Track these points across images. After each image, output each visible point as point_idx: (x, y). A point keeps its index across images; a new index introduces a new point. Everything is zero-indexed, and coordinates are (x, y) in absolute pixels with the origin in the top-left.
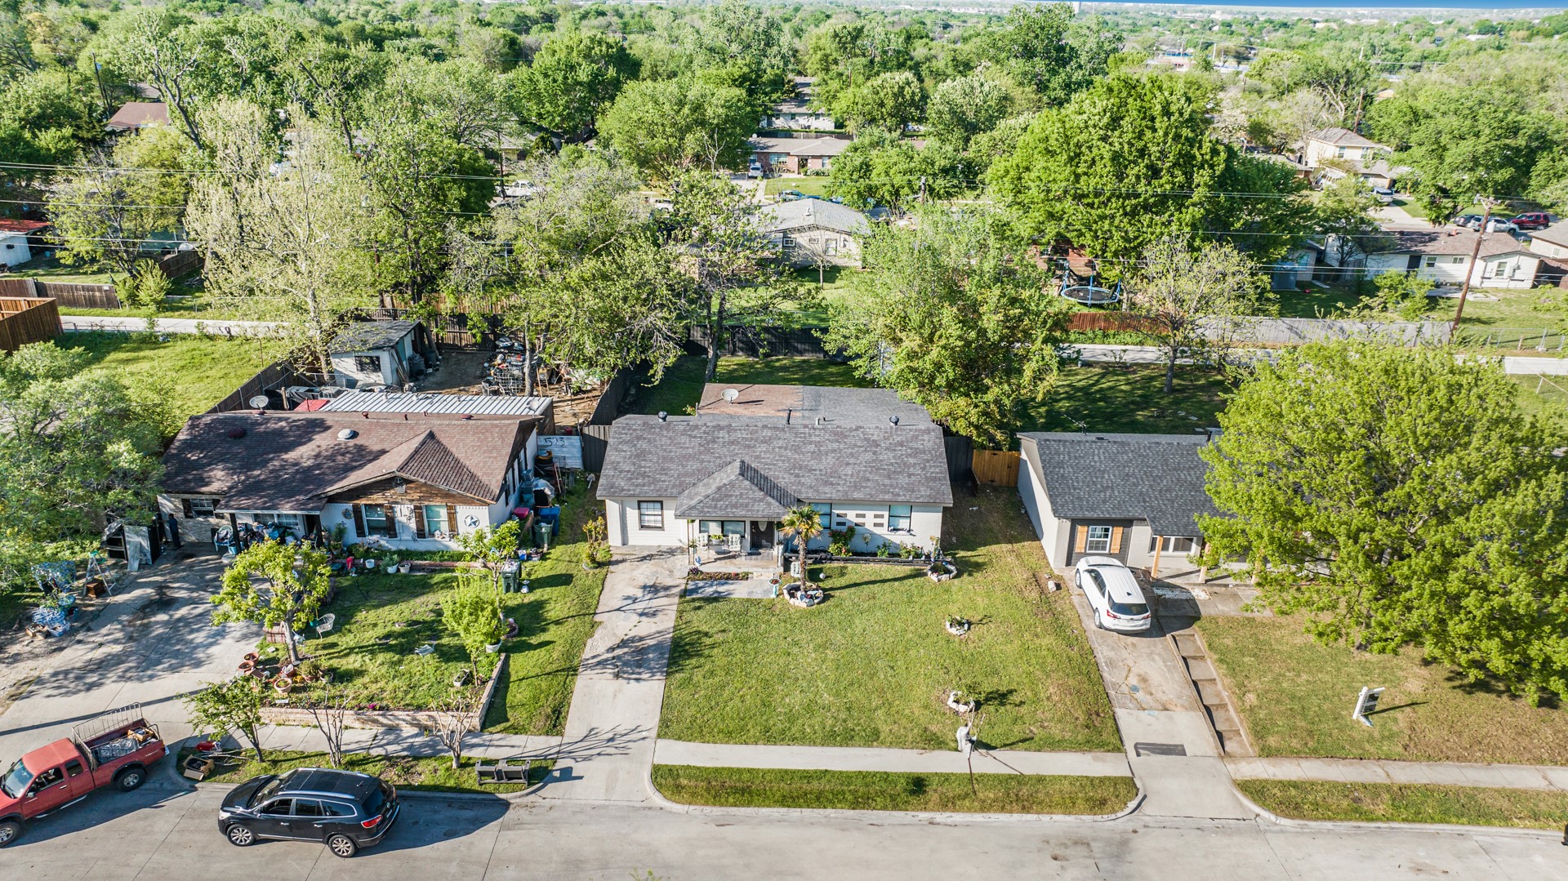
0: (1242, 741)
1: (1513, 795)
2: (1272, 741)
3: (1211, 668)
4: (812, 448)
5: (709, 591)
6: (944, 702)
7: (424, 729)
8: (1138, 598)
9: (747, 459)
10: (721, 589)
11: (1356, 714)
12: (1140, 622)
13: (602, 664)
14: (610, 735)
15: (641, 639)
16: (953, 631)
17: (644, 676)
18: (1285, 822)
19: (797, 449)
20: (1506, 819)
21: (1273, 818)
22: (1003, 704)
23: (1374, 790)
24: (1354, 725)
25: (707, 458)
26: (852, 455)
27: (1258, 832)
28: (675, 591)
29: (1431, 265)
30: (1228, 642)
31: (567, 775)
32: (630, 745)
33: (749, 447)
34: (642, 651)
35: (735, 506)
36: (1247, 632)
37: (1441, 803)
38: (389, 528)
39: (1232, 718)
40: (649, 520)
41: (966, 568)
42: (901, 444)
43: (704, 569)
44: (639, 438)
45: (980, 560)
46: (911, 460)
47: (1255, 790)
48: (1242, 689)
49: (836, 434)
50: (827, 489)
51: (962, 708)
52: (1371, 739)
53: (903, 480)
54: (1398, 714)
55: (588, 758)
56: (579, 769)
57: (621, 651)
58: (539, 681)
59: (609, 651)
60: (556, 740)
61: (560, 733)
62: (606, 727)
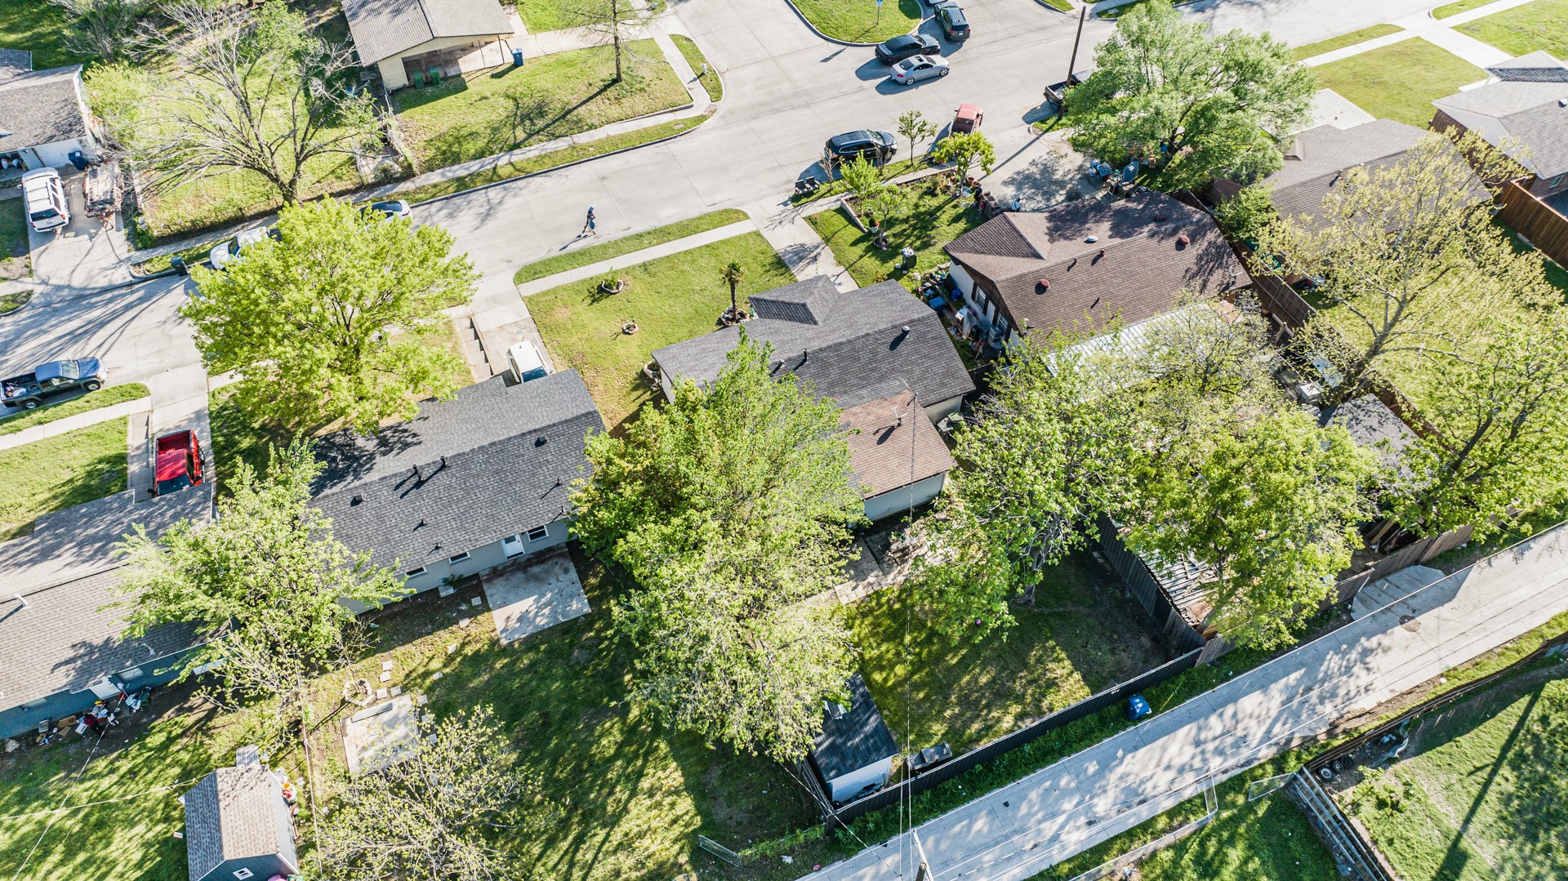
6: (624, 285)
9: (814, 326)
13: (816, 247)
14: (783, 224)
15: (808, 263)
17: (790, 249)
22: (593, 296)
31: (785, 203)
32: (770, 223)
34: (801, 259)
55: (783, 212)
56: (782, 207)
57: (812, 255)
58: (836, 229)
59: (819, 254)
60: (804, 214)
61: (804, 218)
62: (787, 225)
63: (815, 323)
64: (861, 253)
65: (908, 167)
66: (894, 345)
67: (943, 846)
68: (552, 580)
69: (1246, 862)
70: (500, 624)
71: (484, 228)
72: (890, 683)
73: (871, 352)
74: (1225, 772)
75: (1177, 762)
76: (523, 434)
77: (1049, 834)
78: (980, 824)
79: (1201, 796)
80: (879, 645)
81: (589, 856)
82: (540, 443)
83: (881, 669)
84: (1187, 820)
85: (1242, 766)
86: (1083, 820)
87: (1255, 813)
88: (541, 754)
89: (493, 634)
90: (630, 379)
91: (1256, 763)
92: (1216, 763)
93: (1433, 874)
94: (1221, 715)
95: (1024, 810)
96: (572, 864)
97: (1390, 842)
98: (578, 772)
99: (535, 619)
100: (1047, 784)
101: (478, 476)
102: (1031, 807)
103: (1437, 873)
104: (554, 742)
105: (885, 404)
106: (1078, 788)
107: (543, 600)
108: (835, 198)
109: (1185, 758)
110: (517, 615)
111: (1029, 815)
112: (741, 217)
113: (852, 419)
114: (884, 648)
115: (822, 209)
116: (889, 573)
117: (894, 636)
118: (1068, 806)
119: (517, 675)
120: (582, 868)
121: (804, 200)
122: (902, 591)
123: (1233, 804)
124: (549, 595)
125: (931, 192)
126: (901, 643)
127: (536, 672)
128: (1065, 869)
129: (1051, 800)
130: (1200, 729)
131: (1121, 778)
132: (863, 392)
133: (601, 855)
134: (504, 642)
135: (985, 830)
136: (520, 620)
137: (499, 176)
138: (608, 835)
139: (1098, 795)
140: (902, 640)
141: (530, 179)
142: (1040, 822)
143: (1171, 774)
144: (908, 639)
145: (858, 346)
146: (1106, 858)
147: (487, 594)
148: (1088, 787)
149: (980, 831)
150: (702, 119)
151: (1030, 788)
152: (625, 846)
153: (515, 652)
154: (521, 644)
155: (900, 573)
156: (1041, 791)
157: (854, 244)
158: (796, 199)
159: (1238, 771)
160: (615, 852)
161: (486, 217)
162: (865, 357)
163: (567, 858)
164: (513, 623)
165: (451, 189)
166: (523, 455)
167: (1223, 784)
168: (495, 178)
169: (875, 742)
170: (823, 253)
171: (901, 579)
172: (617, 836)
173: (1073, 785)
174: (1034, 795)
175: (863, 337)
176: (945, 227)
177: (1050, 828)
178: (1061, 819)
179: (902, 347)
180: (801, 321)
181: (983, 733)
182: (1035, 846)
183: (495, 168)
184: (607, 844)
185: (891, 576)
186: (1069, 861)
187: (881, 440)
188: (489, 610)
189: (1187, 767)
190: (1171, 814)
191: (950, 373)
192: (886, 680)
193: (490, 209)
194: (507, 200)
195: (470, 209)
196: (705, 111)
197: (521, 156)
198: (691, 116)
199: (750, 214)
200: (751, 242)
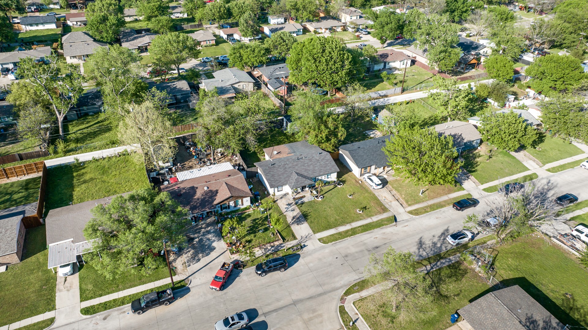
0: (405, 204)
1: (445, 201)
2: (409, 203)
3: (394, 192)
4: (306, 165)
5: (300, 202)
6: (356, 212)
7: (272, 247)
8: (380, 182)
9: (296, 171)
10: (302, 200)
11: (420, 194)
12: (381, 186)
13: (293, 223)
14: (306, 236)
15: (296, 216)
16: (350, 197)
17: (302, 223)
18: (417, 217)
19: (303, 166)
20: (444, 206)
21: (415, 216)
22: (366, 209)
23: (427, 207)
24: (420, 196)
25: (287, 173)
26: (315, 164)
27: (414, 219)
28: (293, 204)
29: (388, 64)
30: (395, 186)
31: (305, 246)
32: (311, 237)
33: (294, 168)
34: (298, 218)
35: (301, 183)
36: (397, 183)
37: (436, 206)
38: (229, 207)
39: (401, 200)
40: (279, 189)
41: (344, 182)
42: (323, 159)
43: (295, 197)
44: (270, 171)
45: (344, 180)
46: (327, 163)
47: (410, 212)
48: (401, 195)
49: (309, 160)
50: (315, 174)
51: (360, 212)
52: (423, 198)
53: (328, 168)
54: (426, 192)
55: (306, 242)
56: (306, 244)
57: (294, 220)
58: (285, 230)
59: (292, 220)
60: (297, 241)
61: (297, 239)
62: (303, 235)
71: (419, 238)
108: (285, 247)
112: (321, 240)
115: (291, 242)
137: (427, 260)
161: (421, 243)
165: (443, 254)
170: (291, 221)
183: (431, 263)
193: (421, 246)
194: (417, 251)
195: (429, 247)
196: (346, 299)
197: (422, 269)
198: (352, 295)
199: (318, 241)
200: (316, 228)
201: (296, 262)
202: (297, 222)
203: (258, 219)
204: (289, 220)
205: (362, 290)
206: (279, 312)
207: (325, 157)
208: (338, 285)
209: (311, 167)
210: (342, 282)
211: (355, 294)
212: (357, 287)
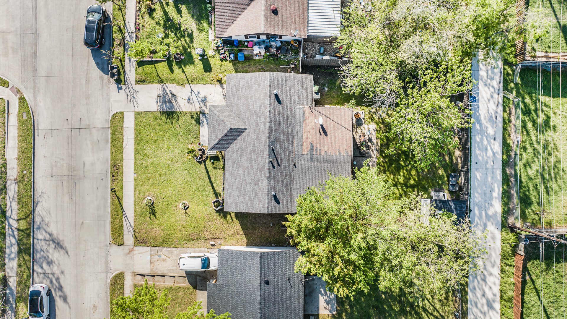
0: (141, 281)
2: (138, 289)
4: (254, 157)
6: (149, 196)
9: (247, 131)
13: (164, 90)
14: (135, 97)
15: (176, 100)
16: (182, 204)
17: (159, 104)
19: (253, 151)
21: (111, 277)
22: (150, 213)
26: (249, 174)
27: (106, 271)
32: (132, 103)
33: (255, 131)
34: (170, 102)
39: (150, 282)
46: (247, 198)
51: (146, 201)
55: (126, 92)
56: (122, 91)
57: (170, 96)
58: (154, 73)
59: (171, 92)
60: (133, 83)
61: (136, 84)
62: (138, 95)
63: (245, 129)
64: (181, 70)
65: (120, 9)
66: (279, 102)
67: (479, 191)
68: (315, 286)
69: (531, 98)
70: (327, 312)
71: (68, 248)
72: (417, 179)
73: (279, 114)
74: (500, 83)
75: (489, 97)
76: (260, 289)
77: (492, 154)
78: (478, 175)
79: (504, 97)
80: (400, 175)
81: (432, 308)
82: (267, 283)
83: (410, 179)
84: (509, 107)
85: (501, 75)
86: (492, 141)
87: (519, 83)
88: (388, 313)
89: (330, 316)
90: (218, 217)
91: (502, 70)
92: (495, 83)
93: (565, 41)
94: (481, 69)
95: (480, 158)
96: (432, 314)
97: (549, 47)
98: (400, 302)
99: (330, 298)
100: (476, 145)
101: (272, 313)
102: (481, 155)
103: (565, 40)
104: (385, 307)
105: (307, 121)
106: (482, 136)
107: (323, 292)
108: (127, 61)
109: (489, 93)
110: (325, 305)
111: (483, 157)
112: (120, 115)
113: (309, 141)
114: (402, 174)
115: (133, 72)
116: (371, 155)
117: (399, 168)
118: (485, 142)
119: (352, 312)
120: (434, 311)
121: (122, 77)
122: (381, 155)
123: (512, 89)
124: (321, 290)
125: (151, 11)
126: (403, 167)
127: (354, 305)
128: (505, 157)
129: (481, 147)
130: (482, 80)
131: (485, 119)
132: (297, 128)
133: (432, 304)
134: (335, 313)
135: (481, 175)
136: (328, 304)
137: (27, 229)
138: (427, 299)
139: (487, 130)
140: (402, 165)
141: (36, 212)
142: (486, 155)
143: (492, 101)
144: (402, 163)
145: (273, 119)
146: (508, 142)
147: (310, 313)
148: (483, 132)
149: (480, 176)
150: (22, 101)
151: (475, 152)
152: (433, 295)
153: (341, 310)
154: (339, 307)
155: (373, 151)
156: (477, 149)
157: (172, 71)
158: (118, 81)
159: (502, 78)
160: (433, 299)
161: (59, 245)
162: (280, 118)
163: (429, 315)
164: (329, 307)
165: (27, 258)
166: (270, 291)
167: (504, 86)
168: (28, 232)
169: (459, 207)
170: (171, 89)
171: (375, 152)
172: (429, 297)
173: (480, 136)
174: (478, 152)
175: (270, 114)
176: (182, 20)
177: (490, 153)
178: (489, 148)
179: (282, 98)
180: (240, 135)
181: (450, 157)
182: (493, 162)
183: (18, 230)
184: (430, 301)
185: (373, 155)
186: (503, 154)
187: (326, 134)
188: (318, 315)
189: (492, 94)
190: (504, 111)
191: (302, 84)
192: (414, 180)
193: (53, 241)
194: (49, 230)
195: (48, 252)
196: (16, 96)
197: (14, 213)
198: (17, 105)
199: (120, 110)
200: (144, 120)
201: (97, 64)
202: (164, 97)
203: (192, 41)
204: (172, 88)
205: (19, 121)
206: (31, 10)
207: (261, 201)
208: (40, 98)
209: (247, 164)
210: (41, 105)
211: (17, 110)
212: (25, 117)
